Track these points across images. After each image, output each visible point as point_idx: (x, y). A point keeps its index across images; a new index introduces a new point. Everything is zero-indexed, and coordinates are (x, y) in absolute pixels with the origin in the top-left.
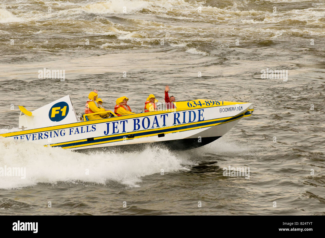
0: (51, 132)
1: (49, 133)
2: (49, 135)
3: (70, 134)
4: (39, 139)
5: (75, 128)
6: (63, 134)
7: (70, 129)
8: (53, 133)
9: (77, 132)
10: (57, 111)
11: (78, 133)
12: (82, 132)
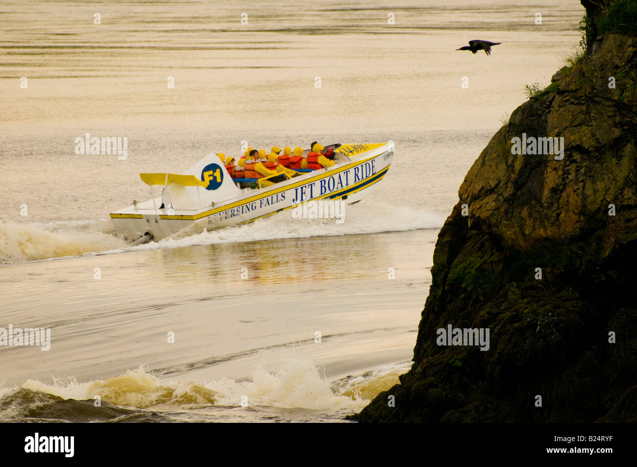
0: (243, 207)
1: (241, 208)
2: (241, 210)
3: (261, 207)
4: (232, 216)
5: (266, 199)
6: (254, 208)
7: (261, 201)
8: (245, 207)
9: (267, 204)
10: (210, 176)
11: (269, 204)
12: (272, 203)
